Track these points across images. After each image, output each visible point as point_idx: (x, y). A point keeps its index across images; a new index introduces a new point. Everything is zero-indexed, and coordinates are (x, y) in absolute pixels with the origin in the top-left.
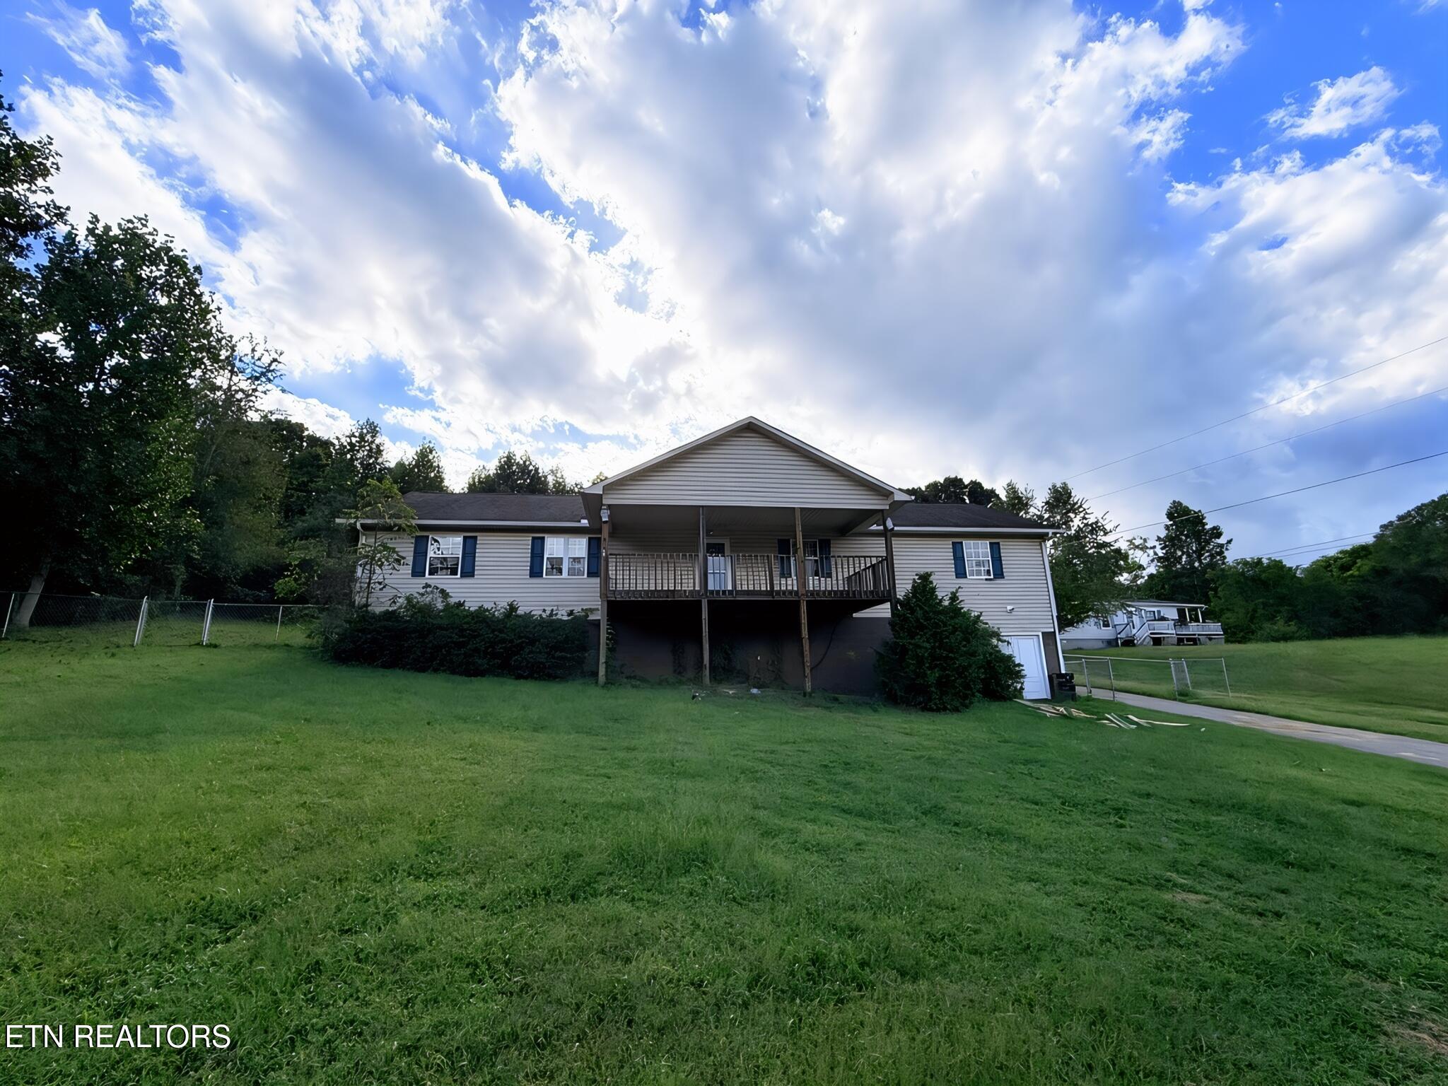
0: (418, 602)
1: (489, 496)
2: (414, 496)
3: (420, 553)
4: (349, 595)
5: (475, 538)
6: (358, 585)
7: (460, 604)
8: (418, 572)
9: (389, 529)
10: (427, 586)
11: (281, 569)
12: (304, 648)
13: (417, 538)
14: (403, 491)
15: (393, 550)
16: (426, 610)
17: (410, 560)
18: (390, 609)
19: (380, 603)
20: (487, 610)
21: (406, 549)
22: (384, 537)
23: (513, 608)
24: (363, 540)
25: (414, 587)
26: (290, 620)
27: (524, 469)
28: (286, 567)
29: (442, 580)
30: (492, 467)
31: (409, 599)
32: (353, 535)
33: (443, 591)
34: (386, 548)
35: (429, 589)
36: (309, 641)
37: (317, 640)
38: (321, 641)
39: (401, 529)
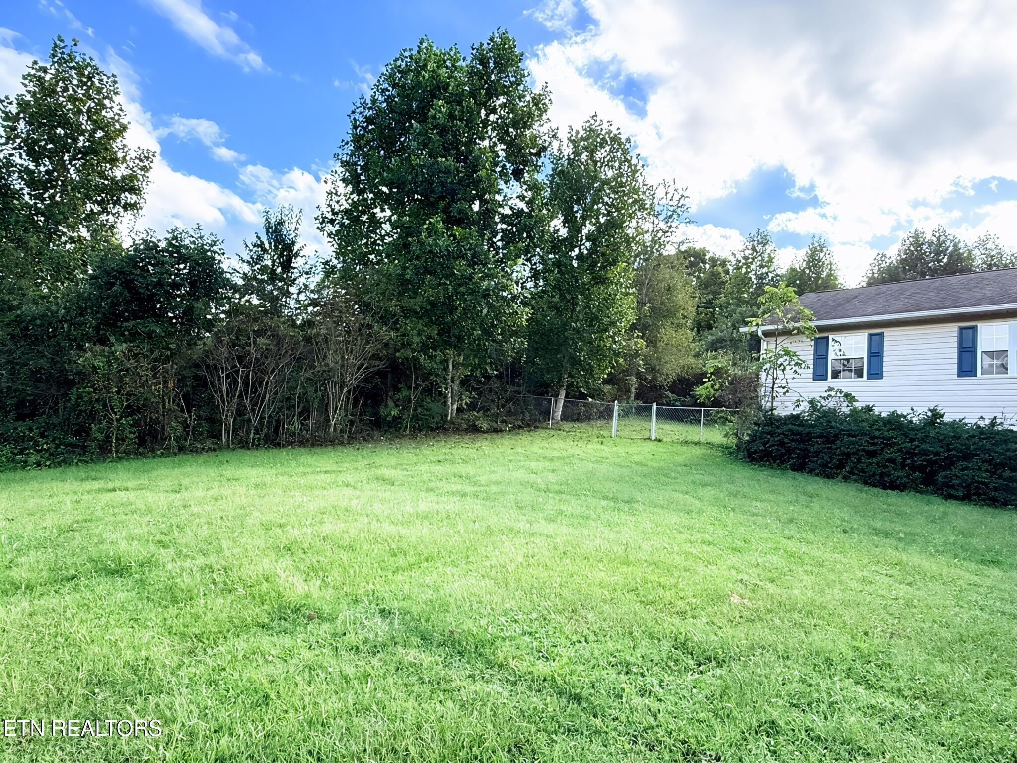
0: (822, 406)
3: (821, 357)
4: (755, 400)
5: (881, 335)
6: (763, 389)
7: (869, 409)
8: (820, 375)
9: (787, 333)
10: (831, 389)
11: (699, 378)
13: (817, 340)
14: (800, 293)
15: (795, 354)
16: (829, 415)
17: (810, 361)
18: (794, 413)
19: (784, 408)
21: (805, 349)
22: (785, 343)
23: (936, 415)
24: (764, 345)
25: (818, 390)
28: (704, 374)
29: (846, 384)
31: (812, 402)
32: (755, 343)
33: (847, 396)
34: (787, 353)
37: (733, 441)
39: (800, 332)
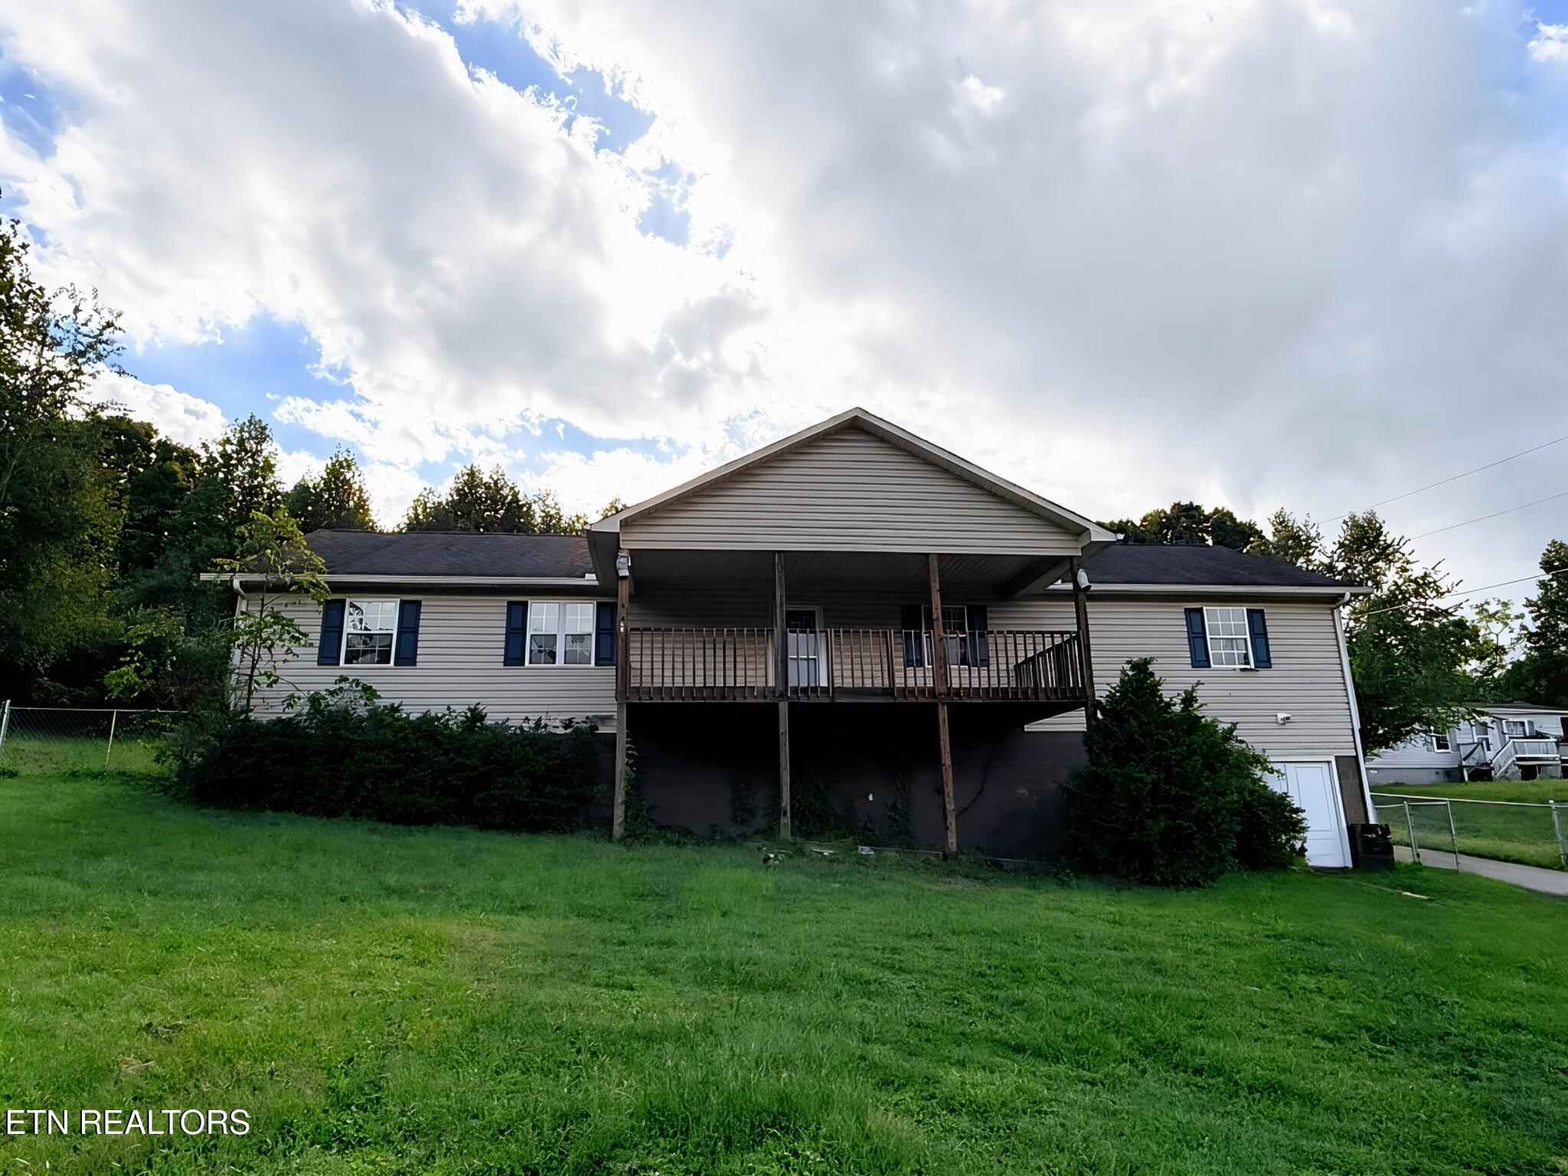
0: (328, 705)
1: (440, 537)
2: (324, 535)
3: (332, 628)
4: (219, 697)
5: (418, 604)
6: (234, 677)
7: (394, 709)
8: (328, 656)
9: (281, 588)
10: (343, 679)
11: (113, 653)
12: (147, 776)
13: (328, 604)
14: (305, 528)
15: (290, 623)
16: (343, 718)
17: (315, 636)
18: (284, 717)
19: (267, 709)
20: (438, 719)
21: (310, 620)
22: (277, 603)
23: (476, 716)
24: (242, 606)
25: (324, 679)
26: (128, 731)
27: (494, 491)
28: (123, 649)
29: (365, 671)
30: (444, 492)
31: (315, 700)
32: (228, 599)
33: (367, 689)
34: (276, 617)
35: (346, 686)
36: (156, 769)
37: (170, 766)
38: (176, 766)
39: (302, 589)
